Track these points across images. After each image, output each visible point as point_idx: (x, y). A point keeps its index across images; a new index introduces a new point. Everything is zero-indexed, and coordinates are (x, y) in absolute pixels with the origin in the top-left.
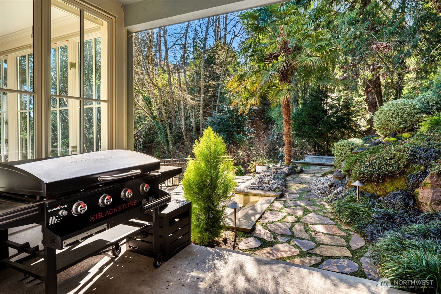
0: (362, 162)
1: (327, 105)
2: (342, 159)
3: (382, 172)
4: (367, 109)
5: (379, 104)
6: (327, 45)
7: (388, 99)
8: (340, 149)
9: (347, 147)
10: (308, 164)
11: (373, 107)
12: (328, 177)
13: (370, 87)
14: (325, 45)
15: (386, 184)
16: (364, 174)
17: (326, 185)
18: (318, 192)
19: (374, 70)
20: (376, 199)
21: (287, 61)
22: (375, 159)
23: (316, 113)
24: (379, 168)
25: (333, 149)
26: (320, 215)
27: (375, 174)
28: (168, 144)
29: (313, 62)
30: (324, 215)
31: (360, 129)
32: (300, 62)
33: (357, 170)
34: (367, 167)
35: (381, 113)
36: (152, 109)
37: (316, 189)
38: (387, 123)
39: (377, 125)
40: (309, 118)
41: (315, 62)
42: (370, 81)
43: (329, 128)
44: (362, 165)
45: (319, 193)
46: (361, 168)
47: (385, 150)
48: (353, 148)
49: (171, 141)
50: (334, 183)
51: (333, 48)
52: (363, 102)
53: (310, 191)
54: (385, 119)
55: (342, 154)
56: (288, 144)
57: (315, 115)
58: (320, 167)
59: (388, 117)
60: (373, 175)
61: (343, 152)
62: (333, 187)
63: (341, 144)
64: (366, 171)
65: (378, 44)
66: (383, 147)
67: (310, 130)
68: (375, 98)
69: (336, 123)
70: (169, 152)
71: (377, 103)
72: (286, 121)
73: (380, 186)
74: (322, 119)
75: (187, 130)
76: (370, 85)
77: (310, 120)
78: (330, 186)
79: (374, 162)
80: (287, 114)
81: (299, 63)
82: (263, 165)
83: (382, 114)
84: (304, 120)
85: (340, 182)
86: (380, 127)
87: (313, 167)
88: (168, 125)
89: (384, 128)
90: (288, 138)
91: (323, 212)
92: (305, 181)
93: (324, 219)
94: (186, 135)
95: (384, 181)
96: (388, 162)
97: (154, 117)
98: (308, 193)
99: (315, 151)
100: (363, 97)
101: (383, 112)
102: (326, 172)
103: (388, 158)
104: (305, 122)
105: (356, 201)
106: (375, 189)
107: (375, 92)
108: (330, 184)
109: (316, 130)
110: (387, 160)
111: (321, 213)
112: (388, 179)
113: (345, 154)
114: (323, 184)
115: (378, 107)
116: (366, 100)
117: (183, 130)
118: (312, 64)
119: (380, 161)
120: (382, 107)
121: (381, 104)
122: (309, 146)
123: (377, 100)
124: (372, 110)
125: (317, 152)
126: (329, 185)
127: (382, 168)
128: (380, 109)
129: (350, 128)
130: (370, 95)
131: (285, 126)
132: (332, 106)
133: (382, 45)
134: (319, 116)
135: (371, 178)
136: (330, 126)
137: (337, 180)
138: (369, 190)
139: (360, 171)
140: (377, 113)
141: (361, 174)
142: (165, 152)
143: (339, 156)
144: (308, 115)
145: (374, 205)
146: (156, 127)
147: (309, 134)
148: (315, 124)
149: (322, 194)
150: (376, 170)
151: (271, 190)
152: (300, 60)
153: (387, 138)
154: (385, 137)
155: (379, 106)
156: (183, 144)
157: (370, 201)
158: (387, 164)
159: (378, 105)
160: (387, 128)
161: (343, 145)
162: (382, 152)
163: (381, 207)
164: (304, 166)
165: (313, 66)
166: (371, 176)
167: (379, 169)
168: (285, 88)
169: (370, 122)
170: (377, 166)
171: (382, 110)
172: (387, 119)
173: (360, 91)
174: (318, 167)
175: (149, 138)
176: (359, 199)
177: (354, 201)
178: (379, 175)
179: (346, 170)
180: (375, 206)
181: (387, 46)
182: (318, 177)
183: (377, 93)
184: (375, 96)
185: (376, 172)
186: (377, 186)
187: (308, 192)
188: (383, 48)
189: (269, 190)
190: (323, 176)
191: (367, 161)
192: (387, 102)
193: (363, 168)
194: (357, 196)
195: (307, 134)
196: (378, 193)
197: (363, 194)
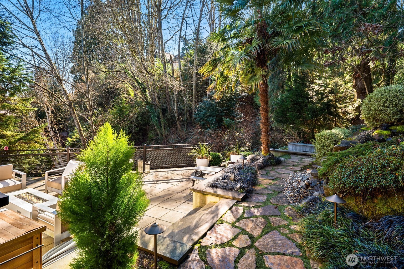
0: (342, 167)
1: (313, 92)
2: (324, 152)
3: (371, 185)
4: (356, 95)
5: (368, 90)
6: (306, 26)
7: (379, 85)
8: (322, 141)
9: (330, 138)
10: (290, 153)
11: (362, 94)
12: (307, 172)
13: (358, 72)
14: (303, 25)
15: (376, 201)
16: (345, 185)
17: (303, 184)
18: (291, 194)
19: (362, 54)
20: (361, 223)
21: (260, 44)
22: (361, 165)
23: (300, 100)
24: (366, 179)
25: (314, 141)
26: (283, 235)
27: (360, 186)
28: (161, 127)
29: (289, 45)
30: (289, 236)
31: (348, 116)
32: (275, 45)
33: (336, 178)
34: (350, 175)
35: (370, 101)
36: (146, 94)
37: (290, 189)
38: (378, 113)
39: (365, 115)
40: (292, 105)
41: (291, 44)
42: (357, 66)
43: (314, 115)
44: (343, 172)
45: (291, 196)
46: (341, 175)
47: (374, 152)
48: (337, 140)
49: (163, 124)
50: (311, 183)
51: (313, 29)
52: (351, 89)
53: (282, 192)
54: (375, 109)
55: (323, 146)
56: (265, 133)
57: (299, 101)
58: (302, 157)
59: (379, 106)
60: (357, 187)
61: (325, 145)
62: (309, 188)
63: (323, 135)
64: (348, 181)
65: (366, 25)
66: (373, 146)
67: (294, 117)
68: (364, 85)
69: (322, 110)
70: (162, 134)
71: (366, 89)
72: (263, 108)
73: (368, 204)
74: (306, 106)
75: (179, 114)
76: (358, 70)
77: (294, 107)
78: (307, 186)
79: (360, 169)
80: (264, 101)
81: (273, 46)
82: (239, 155)
83: (371, 103)
84: (288, 107)
85: (318, 183)
86: (369, 117)
87: (294, 156)
88: (160, 110)
89: (374, 118)
90: (265, 127)
91: (290, 229)
92: (279, 176)
93: (288, 244)
94: (179, 119)
95: (373, 197)
96: (379, 171)
97: (147, 102)
98: (279, 195)
99: (300, 138)
100: (352, 84)
101: (373, 100)
102: (306, 164)
103: (379, 165)
104: (289, 108)
105: (333, 222)
106: (360, 207)
107: (363, 78)
108: (307, 184)
109: (301, 117)
110: (378, 168)
111: (286, 231)
112: (379, 194)
113: (327, 147)
114: (299, 182)
115: (367, 93)
116: (354, 87)
117: (176, 114)
118: (287, 46)
119: (368, 169)
120: (371, 94)
121: (371, 91)
122: (293, 133)
123: (366, 87)
124: (361, 96)
125: (302, 139)
126: (305, 184)
127: (371, 179)
128: (369, 96)
129: (338, 115)
130: (358, 81)
131: (262, 114)
132: (317, 93)
133: (371, 27)
134: (304, 102)
135: (355, 191)
136: (315, 113)
137: (315, 180)
138: (352, 206)
139: (340, 179)
140: (366, 101)
141: (341, 183)
142: (158, 135)
143: (320, 149)
144: (292, 101)
145: (358, 233)
146: (149, 111)
147: (294, 121)
148: (299, 111)
149: (295, 197)
150: (361, 180)
151: (234, 190)
152: (275, 43)
153: (377, 131)
154: (376, 128)
155: (369, 93)
156: (175, 127)
157: (353, 225)
158: (378, 175)
159: (367, 92)
160: (378, 119)
161: (325, 137)
162: (371, 155)
163: (368, 239)
164: (285, 155)
165: (289, 49)
166: (354, 188)
167: (367, 181)
168: (259, 73)
169: (358, 109)
170: (363, 176)
171: (372, 98)
172: (377, 108)
173: (348, 77)
174: (300, 157)
175: (144, 121)
176: (336, 220)
177: (330, 222)
178: (366, 188)
179: (322, 173)
180: (359, 235)
181: (377, 27)
182: (296, 171)
183: (366, 79)
184: (364, 81)
185: (362, 184)
186: (363, 203)
187: (279, 193)
188: (372, 29)
189: (232, 190)
190: (301, 170)
191: (349, 166)
192: (378, 89)
193: (344, 175)
194: (335, 215)
195: (292, 120)
196: (365, 213)
197: (343, 212)
